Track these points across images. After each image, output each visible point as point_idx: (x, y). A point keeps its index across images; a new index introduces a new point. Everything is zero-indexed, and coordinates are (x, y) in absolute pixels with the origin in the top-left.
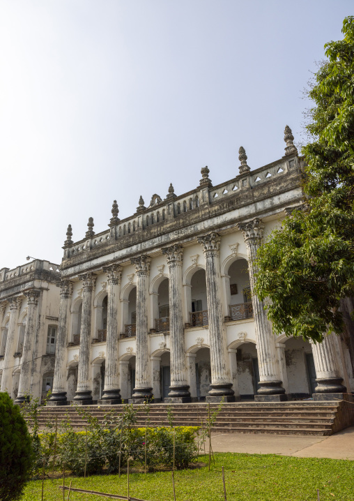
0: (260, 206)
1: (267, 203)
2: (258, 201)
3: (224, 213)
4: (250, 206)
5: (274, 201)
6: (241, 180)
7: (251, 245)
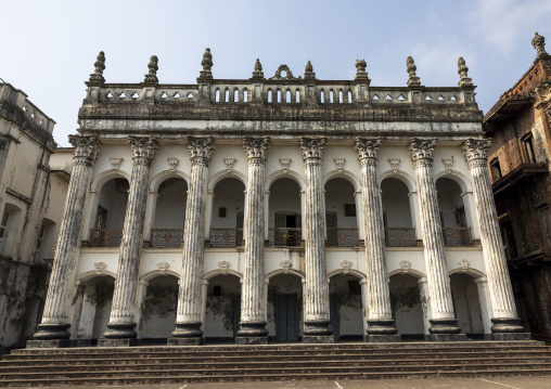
0: (436, 127)
1: (445, 127)
2: (435, 121)
3: (393, 121)
4: (425, 124)
5: (452, 127)
6: (413, 92)
7: (426, 166)
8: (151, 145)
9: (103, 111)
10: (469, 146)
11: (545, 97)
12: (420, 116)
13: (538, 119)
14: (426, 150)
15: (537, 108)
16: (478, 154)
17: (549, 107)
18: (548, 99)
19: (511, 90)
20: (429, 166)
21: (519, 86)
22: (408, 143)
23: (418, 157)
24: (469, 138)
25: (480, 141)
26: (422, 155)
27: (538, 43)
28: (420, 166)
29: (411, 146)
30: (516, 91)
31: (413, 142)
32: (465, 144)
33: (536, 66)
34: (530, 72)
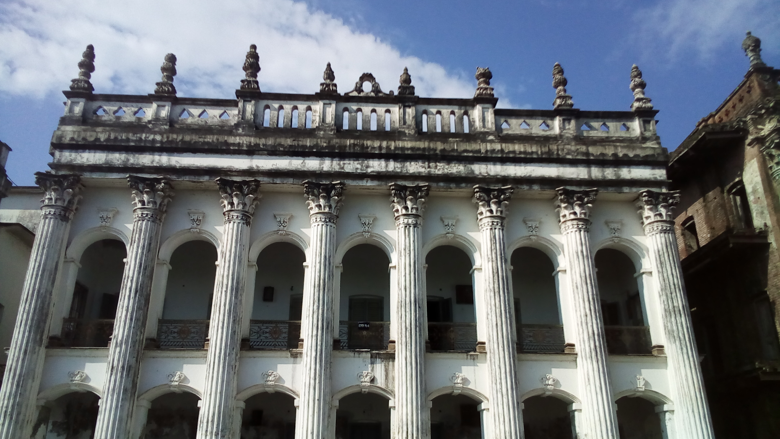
0: (596, 172)
1: (609, 172)
3: (530, 160)
4: (579, 167)
6: (561, 119)
7: (580, 231)
8: (162, 190)
9: (91, 136)
10: (645, 201)
11: (762, 129)
12: (572, 155)
13: (753, 161)
14: (580, 206)
15: (749, 144)
16: (661, 215)
17: (767, 144)
18: (767, 133)
19: (712, 116)
20: (585, 231)
21: (724, 109)
22: (554, 196)
23: (568, 218)
24: (646, 190)
25: (663, 194)
26: (575, 213)
27: (751, 48)
28: (571, 230)
29: (557, 199)
30: (720, 118)
31: (561, 195)
32: (641, 198)
33: (748, 82)
34: (741, 91)
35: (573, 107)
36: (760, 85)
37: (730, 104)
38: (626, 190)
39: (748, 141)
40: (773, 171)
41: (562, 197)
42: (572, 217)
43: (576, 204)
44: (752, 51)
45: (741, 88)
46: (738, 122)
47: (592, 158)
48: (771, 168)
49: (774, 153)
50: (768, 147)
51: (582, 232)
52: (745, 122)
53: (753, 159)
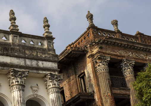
0: (28, 62)
1: (34, 63)
2: (28, 58)
4: (21, 59)
5: (39, 64)
6: (13, 36)
7: (20, 90)
10: (49, 78)
11: (93, 51)
12: (18, 54)
13: (89, 64)
14: (20, 78)
15: (88, 57)
16: (55, 84)
17: (95, 58)
18: (95, 53)
19: (73, 44)
20: (22, 91)
21: (78, 42)
22: (8, 72)
23: (14, 84)
24: (49, 72)
25: (56, 75)
26: (18, 82)
27: (90, 18)
28: (16, 90)
29: (10, 74)
30: (76, 45)
31: (12, 72)
32: (47, 76)
33: (88, 31)
34: (85, 34)
35: (19, 31)
36: (93, 33)
37: (80, 40)
38: (41, 72)
39: (87, 56)
40: (97, 69)
41: (13, 73)
42: (17, 83)
43: (19, 77)
44: (90, 19)
45: (85, 33)
46: (84, 47)
47: (27, 56)
48: (96, 67)
49: (97, 61)
50: (96, 59)
51: (21, 91)
52: (87, 47)
53: (89, 63)
